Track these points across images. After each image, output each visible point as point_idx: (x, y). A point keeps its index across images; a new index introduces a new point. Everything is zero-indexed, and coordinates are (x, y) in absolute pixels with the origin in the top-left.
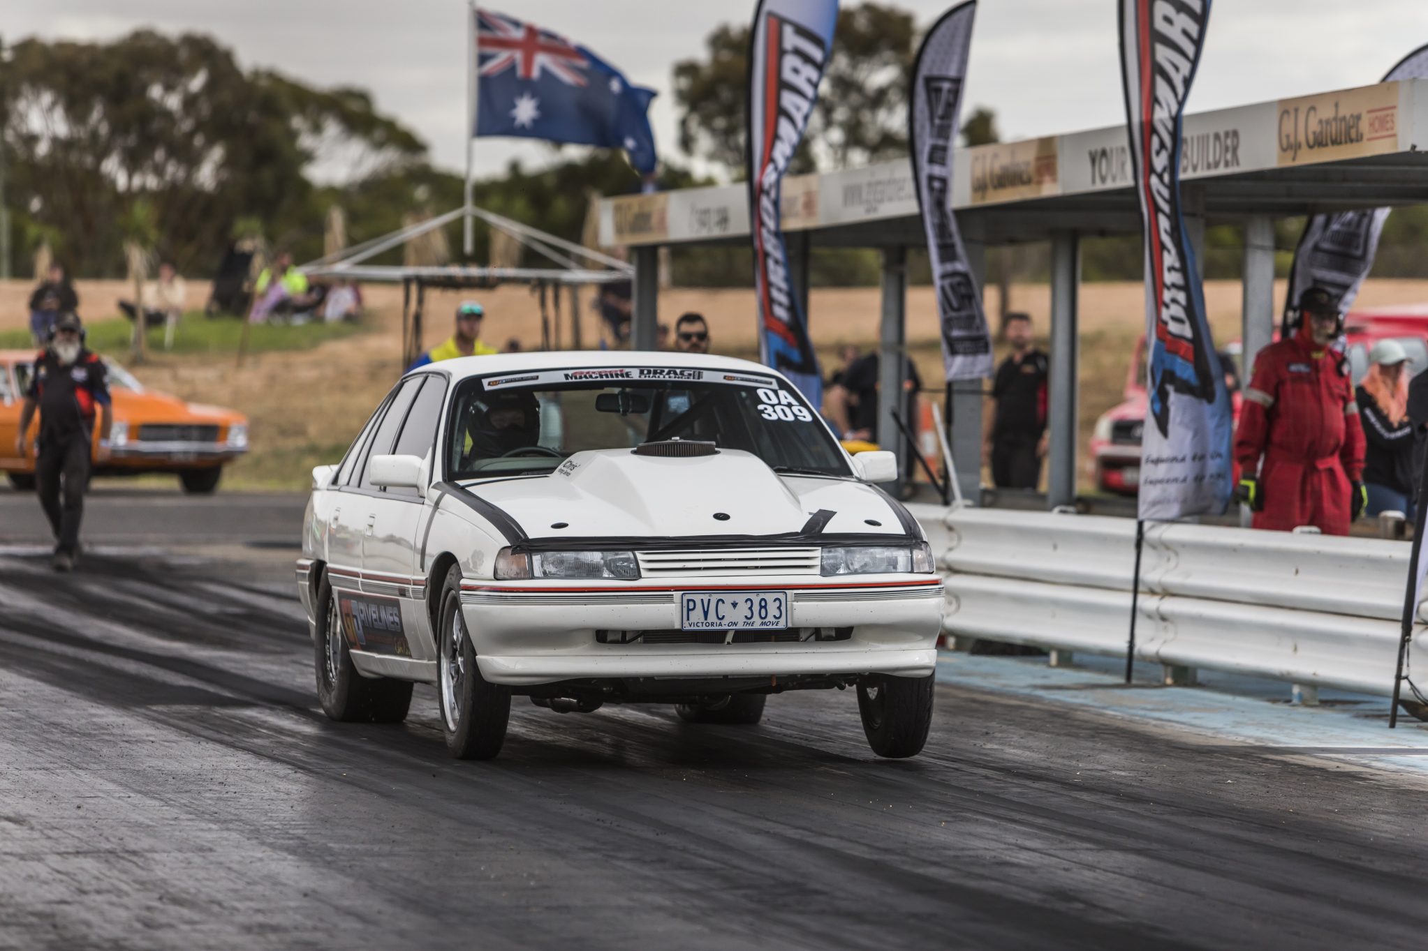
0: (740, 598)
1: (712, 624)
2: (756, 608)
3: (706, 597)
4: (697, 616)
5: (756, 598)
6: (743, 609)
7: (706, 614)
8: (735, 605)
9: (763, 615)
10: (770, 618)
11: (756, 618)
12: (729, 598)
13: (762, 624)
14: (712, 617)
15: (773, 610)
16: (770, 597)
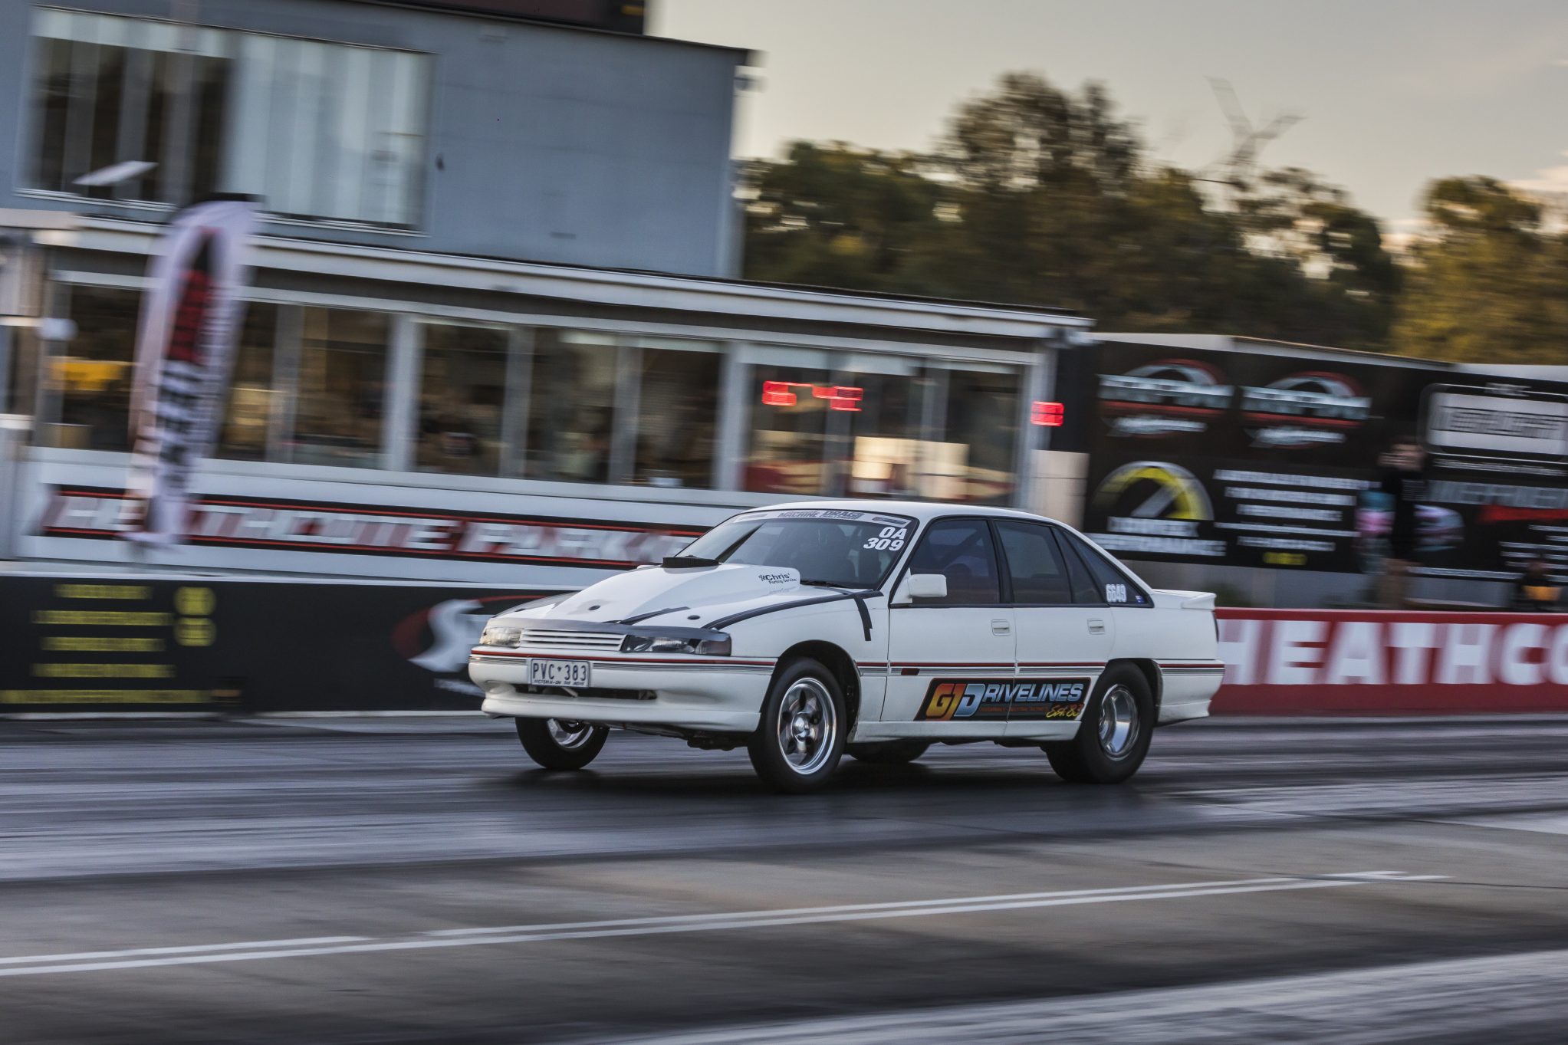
0: (562, 664)
1: (547, 682)
2: (571, 672)
3: (544, 662)
4: (539, 674)
5: (572, 665)
6: (564, 673)
7: (544, 673)
8: (560, 669)
9: (575, 677)
10: (579, 680)
11: (571, 680)
12: (557, 663)
13: (575, 683)
14: (547, 678)
15: (581, 675)
16: (580, 664)
